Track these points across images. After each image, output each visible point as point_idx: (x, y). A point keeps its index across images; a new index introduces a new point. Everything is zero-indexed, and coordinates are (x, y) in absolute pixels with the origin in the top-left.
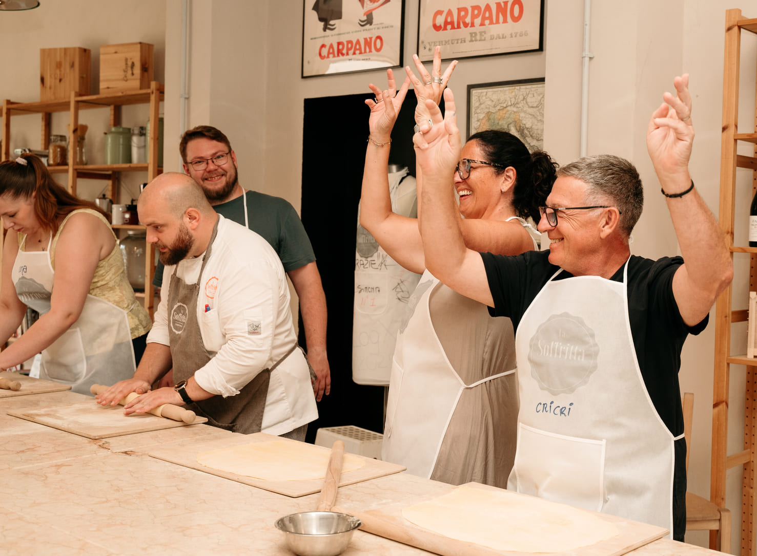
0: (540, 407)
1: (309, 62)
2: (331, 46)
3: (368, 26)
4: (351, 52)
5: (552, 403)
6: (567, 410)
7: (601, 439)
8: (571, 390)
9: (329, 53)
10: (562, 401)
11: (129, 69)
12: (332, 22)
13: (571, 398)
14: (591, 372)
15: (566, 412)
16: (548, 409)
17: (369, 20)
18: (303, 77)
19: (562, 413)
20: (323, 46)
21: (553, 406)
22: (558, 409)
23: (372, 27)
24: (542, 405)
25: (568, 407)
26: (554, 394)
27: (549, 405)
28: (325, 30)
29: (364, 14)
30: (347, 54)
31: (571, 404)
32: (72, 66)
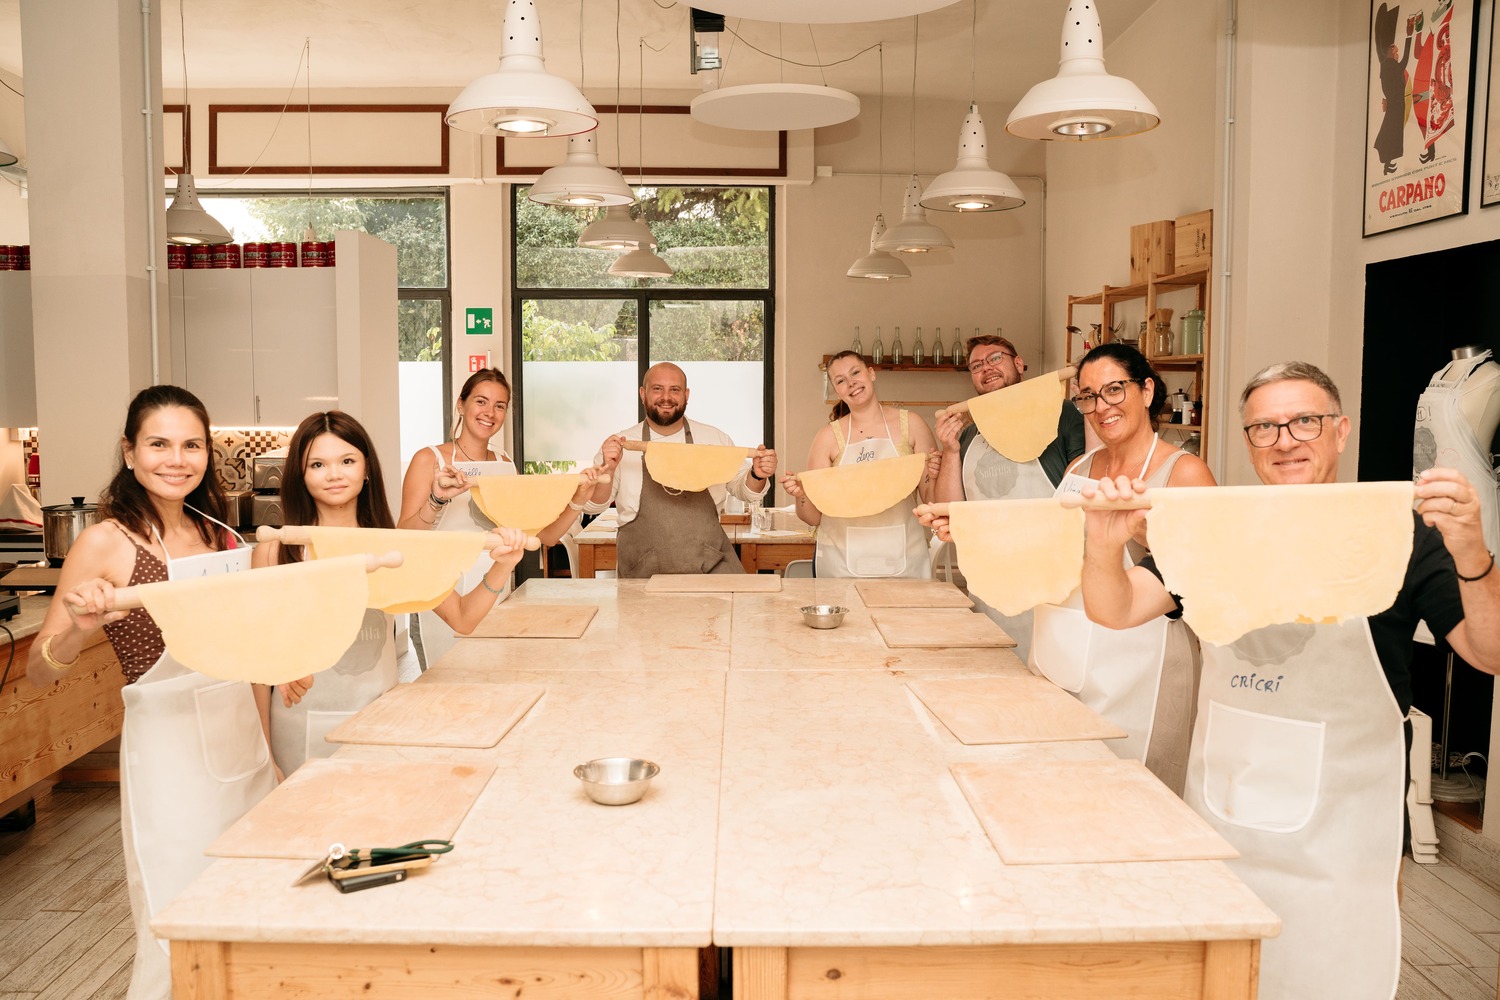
0: (1238, 681)
1: (1370, 217)
2: (1392, 193)
3: (1429, 163)
4: (1411, 200)
5: (1254, 675)
6: (1275, 684)
7: (1318, 721)
8: (1281, 661)
9: (1390, 203)
10: (1268, 672)
11: (1201, 242)
12: (1393, 162)
13: (1281, 670)
14: (1307, 638)
15: (1273, 687)
16: (1248, 682)
17: (1431, 154)
18: (1364, 237)
19: (1267, 688)
20: (1384, 194)
21: (1255, 680)
22: (1263, 683)
23: (1434, 162)
24: (1240, 679)
25: (1275, 681)
26: (1257, 664)
27: (1249, 678)
28: (1385, 174)
29: (1426, 147)
30: (1408, 203)
31: (1280, 678)
32: (1159, 242)
